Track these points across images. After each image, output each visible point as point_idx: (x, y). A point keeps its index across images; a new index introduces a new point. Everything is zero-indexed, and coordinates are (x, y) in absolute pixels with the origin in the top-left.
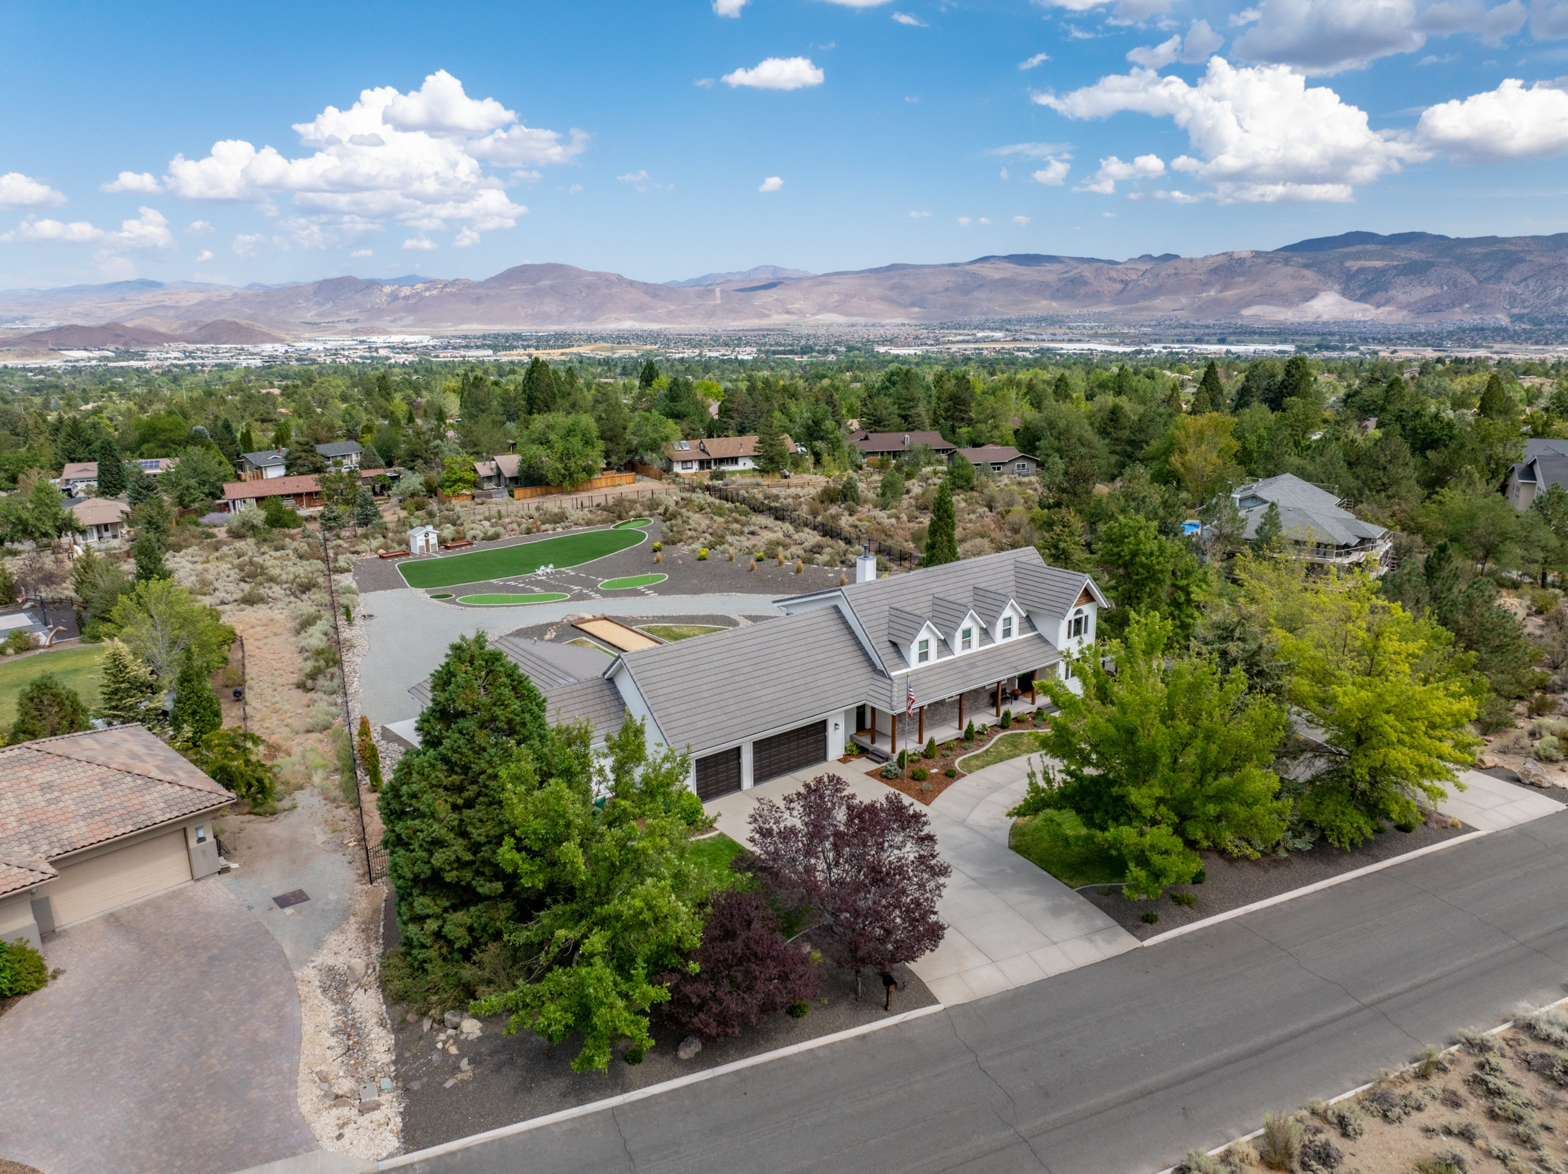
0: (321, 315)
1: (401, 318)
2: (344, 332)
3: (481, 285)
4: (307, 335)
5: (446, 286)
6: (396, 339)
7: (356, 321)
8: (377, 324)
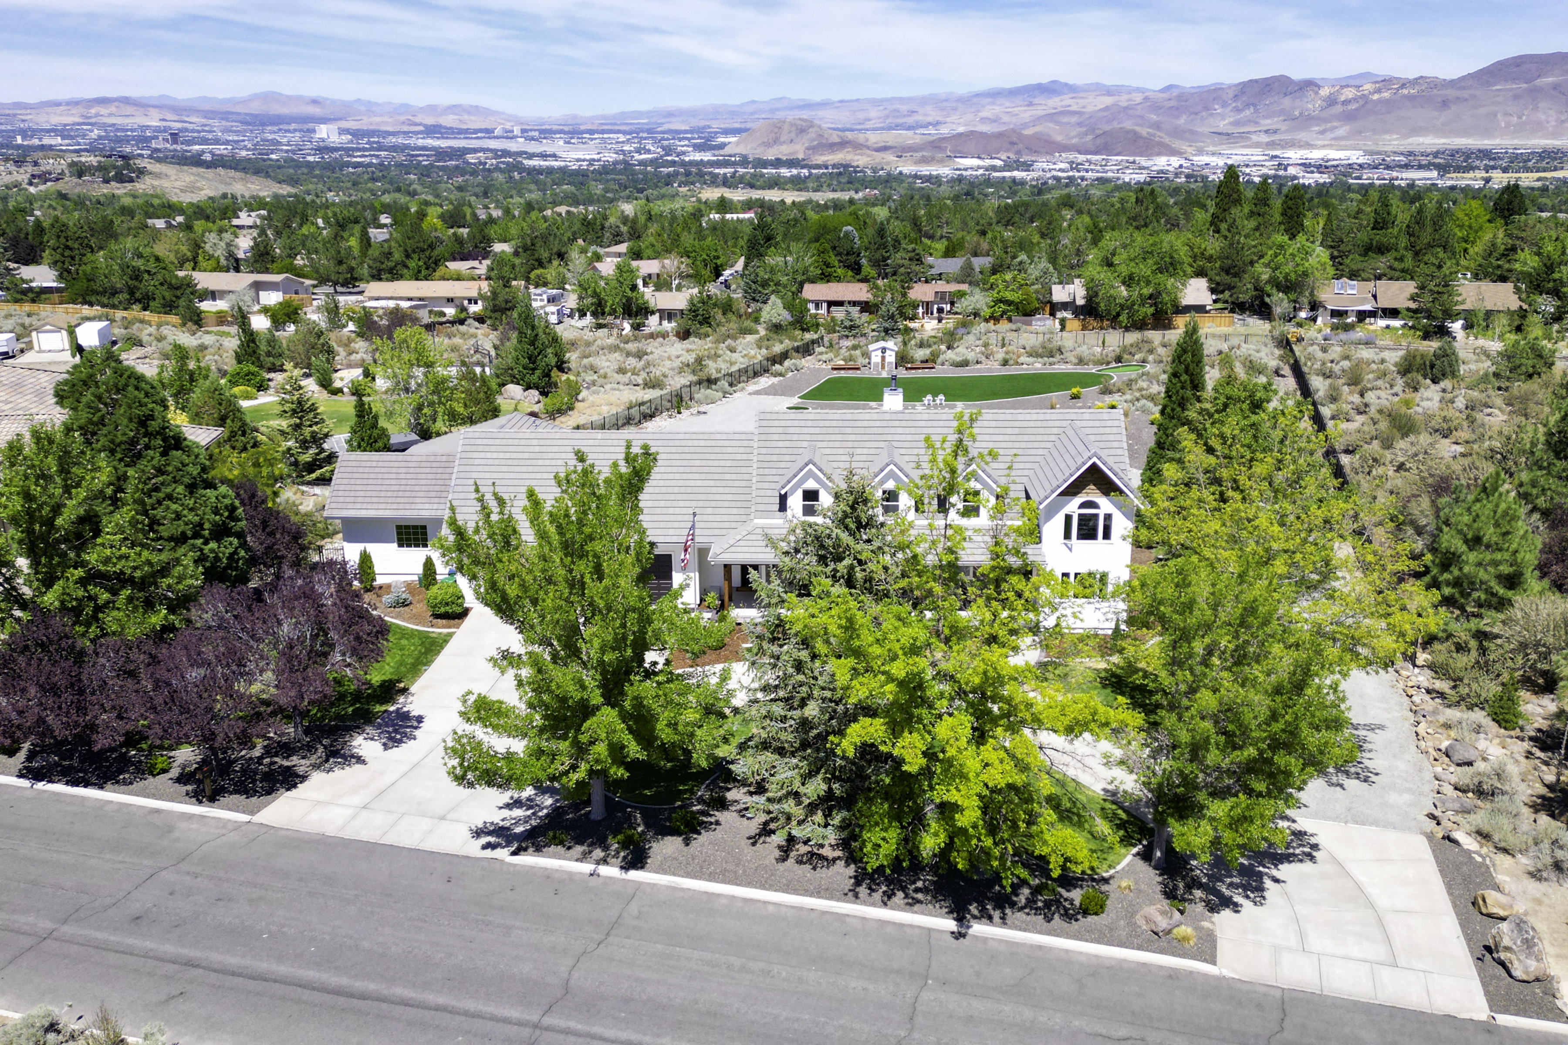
0: (1237, 123)
1: (1333, 129)
2: (1257, 145)
3: (1452, 83)
4: (1211, 148)
5: (1403, 86)
6: (1316, 155)
7: (1275, 132)
8: (1302, 136)
